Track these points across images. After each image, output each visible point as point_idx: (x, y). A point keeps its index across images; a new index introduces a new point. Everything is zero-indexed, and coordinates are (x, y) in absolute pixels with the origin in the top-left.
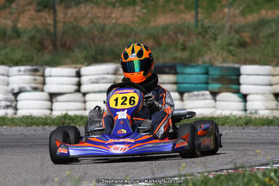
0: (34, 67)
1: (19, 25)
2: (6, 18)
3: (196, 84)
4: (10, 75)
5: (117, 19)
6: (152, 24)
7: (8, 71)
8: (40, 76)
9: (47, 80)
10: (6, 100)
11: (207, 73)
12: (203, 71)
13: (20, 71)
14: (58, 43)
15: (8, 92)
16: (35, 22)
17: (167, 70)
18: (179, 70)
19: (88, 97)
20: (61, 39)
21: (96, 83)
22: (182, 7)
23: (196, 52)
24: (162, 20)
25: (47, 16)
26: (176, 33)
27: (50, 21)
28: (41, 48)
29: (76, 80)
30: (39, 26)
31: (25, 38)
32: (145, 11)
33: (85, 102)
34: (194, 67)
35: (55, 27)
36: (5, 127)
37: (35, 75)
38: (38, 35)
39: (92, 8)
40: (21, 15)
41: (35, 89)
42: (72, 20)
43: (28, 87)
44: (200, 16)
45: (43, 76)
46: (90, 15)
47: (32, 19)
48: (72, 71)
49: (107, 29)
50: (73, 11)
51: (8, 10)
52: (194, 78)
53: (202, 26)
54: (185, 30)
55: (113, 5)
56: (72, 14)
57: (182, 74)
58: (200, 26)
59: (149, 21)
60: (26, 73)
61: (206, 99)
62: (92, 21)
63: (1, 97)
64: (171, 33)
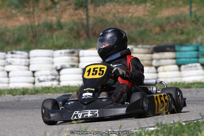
0: (72, 50)
1: (62, 20)
2: (52, 16)
3: (190, 58)
4: (54, 56)
5: (133, 13)
6: (158, 16)
7: (53, 54)
8: (76, 56)
9: (81, 59)
10: (52, 75)
11: (197, 50)
12: (195, 49)
13: (61, 53)
14: (90, 32)
15: (53, 69)
16: (73, 18)
17: (168, 49)
18: (177, 48)
20: (92, 29)
22: (180, 3)
23: (191, 35)
24: (166, 13)
25: (82, 13)
26: (176, 22)
27: (84, 17)
28: (78, 36)
30: (76, 21)
31: (66, 30)
32: (153, 7)
34: (188, 46)
35: (88, 20)
36: (49, 94)
37: (72, 56)
38: (75, 27)
39: (114, 6)
40: (64, 13)
41: (73, 66)
42: (100, 15)
43: (67, 65)
44: (193, 9)
45: (78, 56)
46: (113, 11)
47: (71, 15)
49: (125, 21)
50: (101, 9)
51: (54, 10)
52: (188, 54)
53: (195, 16)
54: (183, 19)
55: (130, 3)
56: (100, 11)
57: (180, 51)
58: (193, 16)
59: (157, 14)
60: (66, 55)
61: (197, 69)
62: (114, 15)
63: (48, 72)
64: (172, 22)
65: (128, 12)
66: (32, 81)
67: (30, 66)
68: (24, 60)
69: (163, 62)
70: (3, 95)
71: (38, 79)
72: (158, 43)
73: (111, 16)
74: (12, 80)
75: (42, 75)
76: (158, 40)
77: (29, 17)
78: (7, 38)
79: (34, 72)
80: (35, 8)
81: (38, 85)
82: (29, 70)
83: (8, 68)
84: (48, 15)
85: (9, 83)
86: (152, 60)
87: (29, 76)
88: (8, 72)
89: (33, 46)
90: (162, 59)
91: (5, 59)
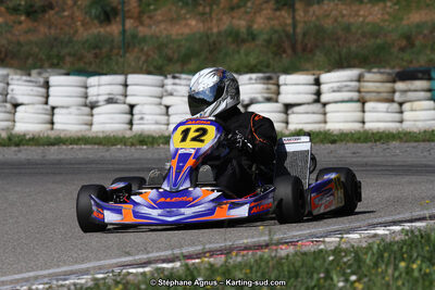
0: (267, 75)
1: (255, 26)
2: (240, 19)
5: (365, 17)
8: (273, 84)
9: (282, 89)
14: (299, 47)
16: (273, 23)
17: (420, 75)
18: (433, 74)
19: (328, 108)
20: (302, 41)
21: (338, 91)
24: (416, 17)
25: (286, 15)
26: (432, 32)
27: (289, 21)
28: (279, 50)
29: (314, 88)
30: (277, 27)
31: (259, 42)
32: (397, 7)
33: (325, 114)
35: (294, 25)
37: (268, 84)
39: (337, 5)
40: (258, 15)
41: (269, 100)
45: (278, 86)
46: (334, 13)
47: (269, 19)
48: (310, 78)
49: (353, 29)
50: (316, 9)
51: (242, 10)
56: (314, 12)
59: (402, 19)
60: (258, 81)
62: (336, 20)
64: (426, 32)
65: (359, 16)
69: (411, 95)
70: (156, 146)
72: (405, 64)
73: (330, 21)
74: (173, 119)
76: (402, 59)
77: (203, 22)
78: (169, 52)
80: (215, 7)
83: (167, 100)
84: (233, 18)
85: (168, 124)
86: (394, 92)
88: (167, 107)
90: (410, 91)
91: (163, 86)
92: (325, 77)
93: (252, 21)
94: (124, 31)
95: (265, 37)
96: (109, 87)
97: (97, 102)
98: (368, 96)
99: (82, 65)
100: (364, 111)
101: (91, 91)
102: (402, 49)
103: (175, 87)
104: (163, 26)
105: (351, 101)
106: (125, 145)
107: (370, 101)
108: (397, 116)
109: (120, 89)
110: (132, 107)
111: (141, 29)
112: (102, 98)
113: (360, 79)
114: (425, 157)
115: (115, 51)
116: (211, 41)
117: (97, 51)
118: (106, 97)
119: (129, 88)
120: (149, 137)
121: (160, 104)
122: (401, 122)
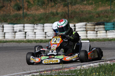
1: (58, 11)
2: (54, 9)
3: (110, 28)
5: (87, 9)
11: (114, 25)
14: (70, 16)
17: (102, 24)
18: (105, 24)
21: (80, 28)
22: (107, 5)
23: (111, 18)
24: (100, 9)
25: (66, 8)
26: (105, 13)
27: (67, 10)
29: (74, 27)
32: (95, 6)
35: (69, 11)
39: (80, 6)
44: (112, 7)
46: (79, 8)
47: (62, 9)
48: (73, 25)
49: (84, 12)
50: (74, 7)
51: (55, 7)
52: (110, 26)
53: (113, 10)
54: (107, 12)
55: (86, 5)
57: (106, 25)
58: (112, 10)
59: (97, 9)
61: (114, 33)
62: (79, 10)
63: (52, 33)
64: (103, 13)
65: (85, 8)
66: (45, 36)
67: (44, 30)
68: (42, 28)
69: (99, 29)
70: (32, 43)
71: (48, 36)
72: (98, 21)
73: (78, 10)
74: (36, 36)
75: (49, 34)
76: (97, 20)
77: (44, 10)
78: (36, 18)
79: (46, 33)
80: (47, 6)
81: (47, 38)
82: (44, 32)
83: (35, 31)
84: (52, 9)
85: (35, 37)
86: (95, 28)
87: (43, 34)
88: (35, 33)
89: (46, 22)
91: (34, 27)
92: (77, 25)
93: (57, 10)
94: (23, 13)
95: (61, 14)
96: (20, 27)
97: (16, 31)
98: (88, 30)
99: (12, 22)
100: (87, 33)
101: (15, 28)
102: (97, 17)
103: (37, 27)
104: (34, 11)
105: (83, 31)
106: (24, 43)
107: (89, 31)
108: (96, 35)
109: (22, 28)
110: (26, 32)
111: (28, 12)
112: (18, 30)
113: (86, 25)
114: (103, 45)
115: (21, 18)
116: (46, 15)
117: (16, 18)
118: (19, 30)
119: (25, 28)
120: (30, 40)
121: (33, 32)
122: (97, 36)
